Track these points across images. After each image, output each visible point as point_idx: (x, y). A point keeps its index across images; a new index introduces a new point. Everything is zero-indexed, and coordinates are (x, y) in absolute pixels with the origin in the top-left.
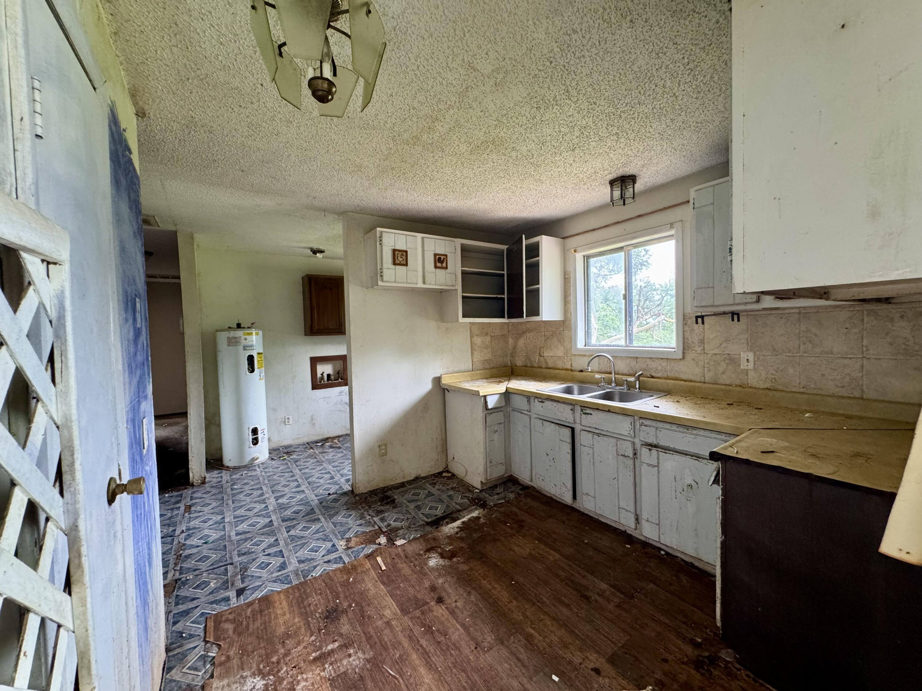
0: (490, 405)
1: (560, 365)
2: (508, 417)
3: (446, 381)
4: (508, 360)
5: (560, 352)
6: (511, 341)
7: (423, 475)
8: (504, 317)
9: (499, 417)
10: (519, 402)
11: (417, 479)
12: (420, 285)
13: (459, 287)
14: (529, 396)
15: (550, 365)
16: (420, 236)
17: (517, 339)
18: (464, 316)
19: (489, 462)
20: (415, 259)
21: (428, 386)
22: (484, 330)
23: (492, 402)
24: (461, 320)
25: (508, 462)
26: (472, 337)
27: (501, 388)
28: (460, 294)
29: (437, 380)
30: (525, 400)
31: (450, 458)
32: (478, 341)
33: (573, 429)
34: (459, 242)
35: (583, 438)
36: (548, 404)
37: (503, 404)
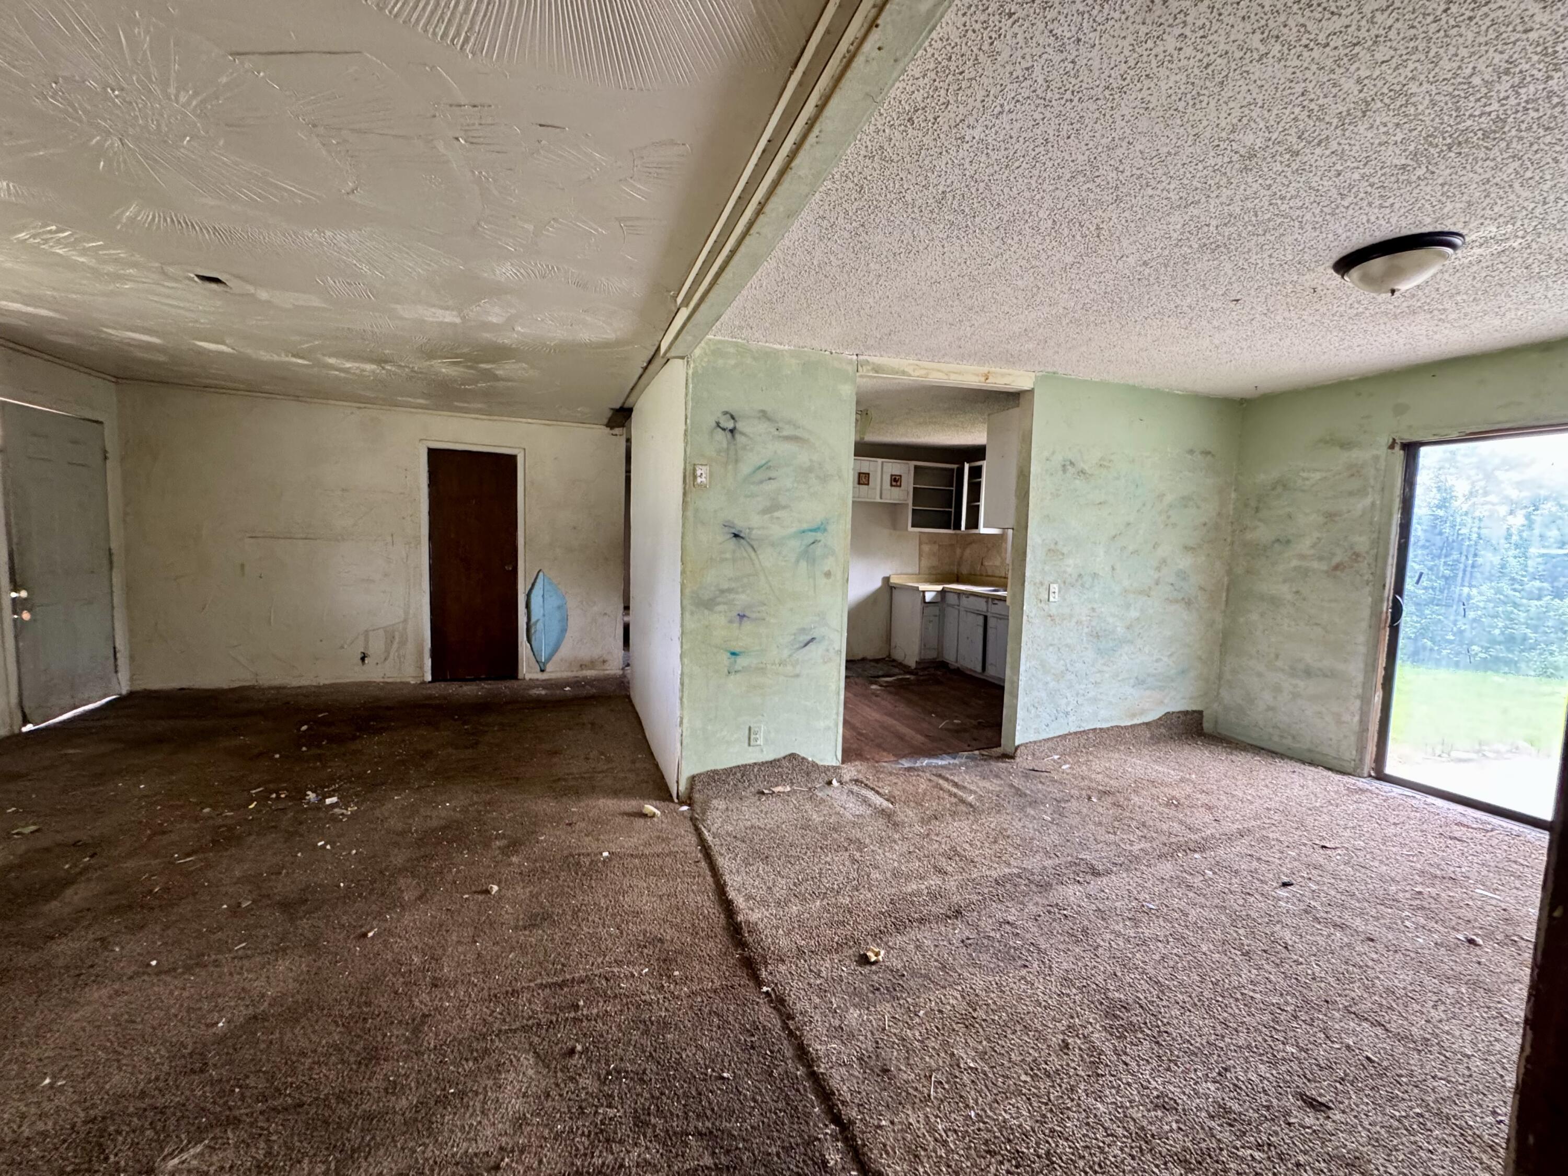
0: (928, 599)
1: (997, 573)
2: (942, 611)
3: (894, 580)
4: (955, 569)
5: (998, 563)
6: (958, 551)
7: (869, 657)
8: (949, 528)
9: (935, 610)
10: (951, 599)
11: (863, 660)
12: (878, 500)
13: (910, 502)
14: (959, 593)
15: (990, 573)
16: (880, 460)
17: (964, 549)
18: (913, 526)
19: (924, 644)
20: (875, 480)
21: (878, 584)
22: (933, 539)
23: (929, 597)
24: (910, 529)
25: (940, 648)
26: (920, 544)
27: (939, 588)
28: (911, 507)
29: (886, 580)
30: (956, 596)
31: (893, 644)
32: (926, 548)
33: (986, 618)
34: (913, 463)
35: (992, 622)
36: (972, 598)
37: (939, 599)
